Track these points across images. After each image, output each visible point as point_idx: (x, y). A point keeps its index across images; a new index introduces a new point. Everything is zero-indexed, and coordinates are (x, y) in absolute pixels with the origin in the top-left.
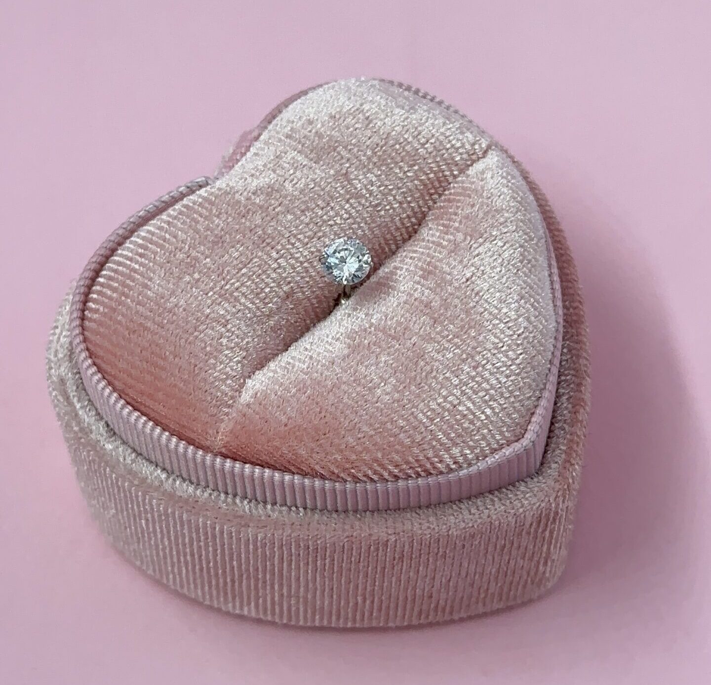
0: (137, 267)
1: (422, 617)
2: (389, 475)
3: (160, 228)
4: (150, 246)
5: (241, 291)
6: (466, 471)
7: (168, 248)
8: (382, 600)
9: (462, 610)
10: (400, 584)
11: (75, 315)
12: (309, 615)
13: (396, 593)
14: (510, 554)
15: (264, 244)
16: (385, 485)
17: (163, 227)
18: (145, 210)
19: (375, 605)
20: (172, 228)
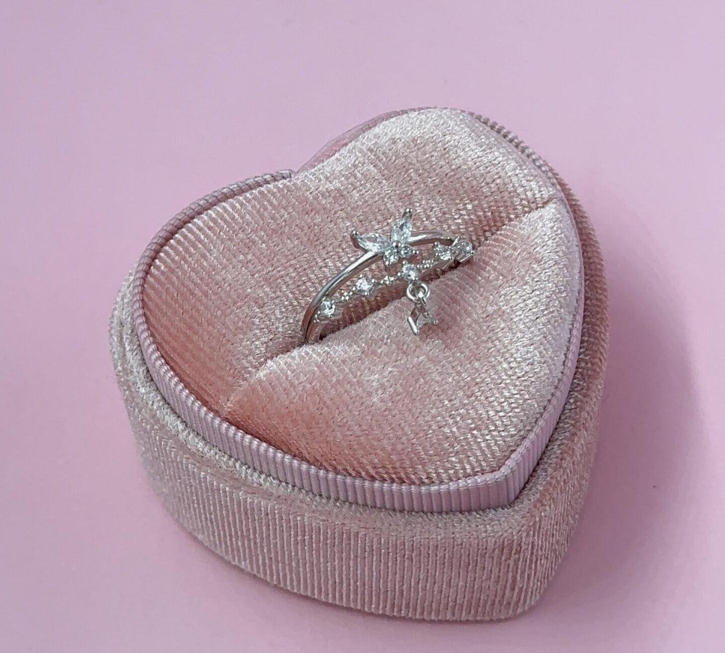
0: (202, 237)
1: (396, 609)
2: (366, 474)
3: (233, 207)
4: (220, 221)
5: (284, 280)
6: (437, 487)
7: (234, 227)
8: (357, 586)
9: (433, 613)
10: (373, 576)
11: (141, 268)
12: (295, 584)
13: (370, 583)
14: (476, 573)
15: (318, 243)
16: (361, 481)
17: (236, 207)
18: (229, 188)
19: (351, 587)
20: (242, 210)
